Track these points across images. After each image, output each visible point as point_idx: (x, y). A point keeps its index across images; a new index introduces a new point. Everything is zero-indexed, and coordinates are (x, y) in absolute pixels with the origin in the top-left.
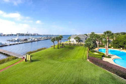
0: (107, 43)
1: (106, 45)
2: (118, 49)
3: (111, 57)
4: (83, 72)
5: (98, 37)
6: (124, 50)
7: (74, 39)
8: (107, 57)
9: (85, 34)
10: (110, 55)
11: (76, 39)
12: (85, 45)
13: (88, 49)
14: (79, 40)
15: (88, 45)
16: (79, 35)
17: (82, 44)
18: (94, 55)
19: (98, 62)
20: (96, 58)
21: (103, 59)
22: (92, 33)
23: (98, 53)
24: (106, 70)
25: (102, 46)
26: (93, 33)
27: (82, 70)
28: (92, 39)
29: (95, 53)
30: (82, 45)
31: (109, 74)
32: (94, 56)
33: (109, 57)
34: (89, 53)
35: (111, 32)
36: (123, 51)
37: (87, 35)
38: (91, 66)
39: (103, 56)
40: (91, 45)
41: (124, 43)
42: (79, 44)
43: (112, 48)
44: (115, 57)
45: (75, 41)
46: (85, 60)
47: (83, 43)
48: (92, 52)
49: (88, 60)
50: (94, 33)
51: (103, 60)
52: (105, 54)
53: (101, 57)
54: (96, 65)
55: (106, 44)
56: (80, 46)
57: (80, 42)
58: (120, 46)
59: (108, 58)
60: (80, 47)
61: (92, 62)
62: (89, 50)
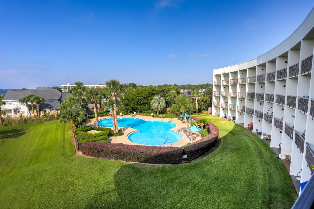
0: (115, 105)
1: (113, 110)
2: (131, 115)
3: (124, 132)
4: (76, 187)
5: (93, 92)
6: (139, 116)
7: (18, 103)
8: (116, 135)
9: (54, 88)
10: (121, 130)
11: (29, 103)
12: (64, 117)
13: (74, 126)
14: (38, 103)
15: (72, 115)
16: (35, 88)
17: (53, 116)
18: (91, 136)
19: (104, 149)
20: (98, 142)
21: (111, 140)
22: (76, 84)
23: (98, 130)
24: (121, 161)
25: (103, 113)
26: (79, 84)
27: (70, 186)
28: (78, 100)
29: (93, 132)
30: (52, 118)
31: (129, 166)
32: (91, 140)
33: (120, 133)
34: (77, 134)
35: (118, 83)
36: (137, 118)
37: (60, 90)
38: (90, 164)
39: (111, 134)
40: (79, 114)
41: (138, 103)
42: (41, 115)
43: (121, 114)
44: (130, 130)
45: (24, 109)
46: (72, 155)
47: (54, 112)
48: (83, 131)
49: (80, 153)
50: (81, 84)
51: (112, 142)
52: (112, 128)
53: (106, 137)
54: (100, 159)
55: (113, 107)
56: (46, 121)
57: (45, 111)
58: (132, 108)
59: (118, 135)
60: (47, 123)
61: (91, 155)
62: (77, 127)
